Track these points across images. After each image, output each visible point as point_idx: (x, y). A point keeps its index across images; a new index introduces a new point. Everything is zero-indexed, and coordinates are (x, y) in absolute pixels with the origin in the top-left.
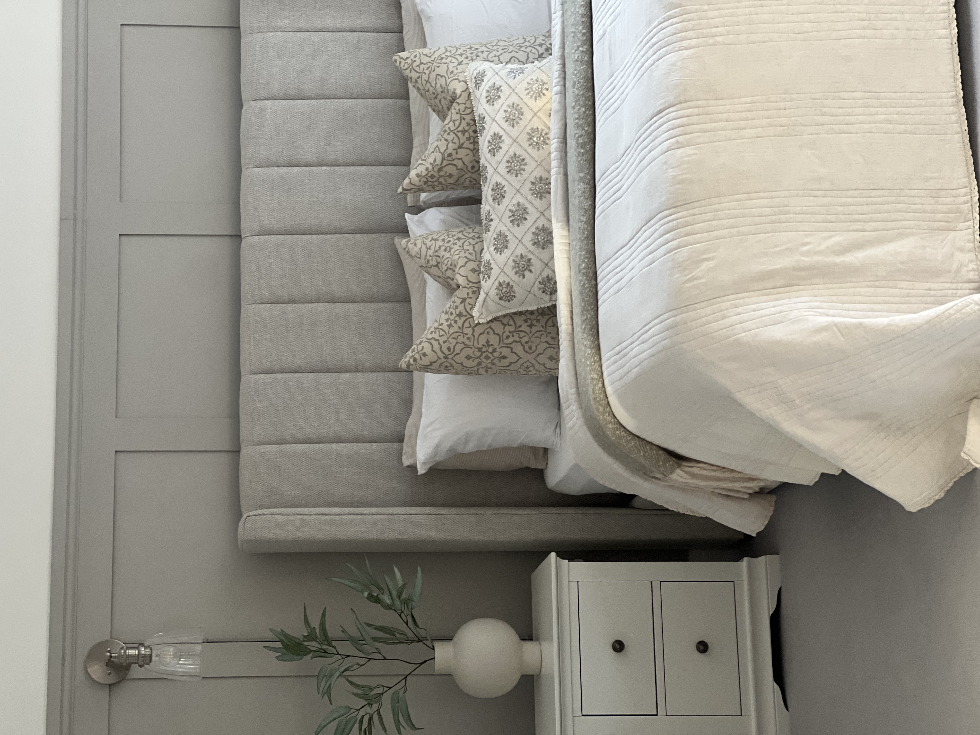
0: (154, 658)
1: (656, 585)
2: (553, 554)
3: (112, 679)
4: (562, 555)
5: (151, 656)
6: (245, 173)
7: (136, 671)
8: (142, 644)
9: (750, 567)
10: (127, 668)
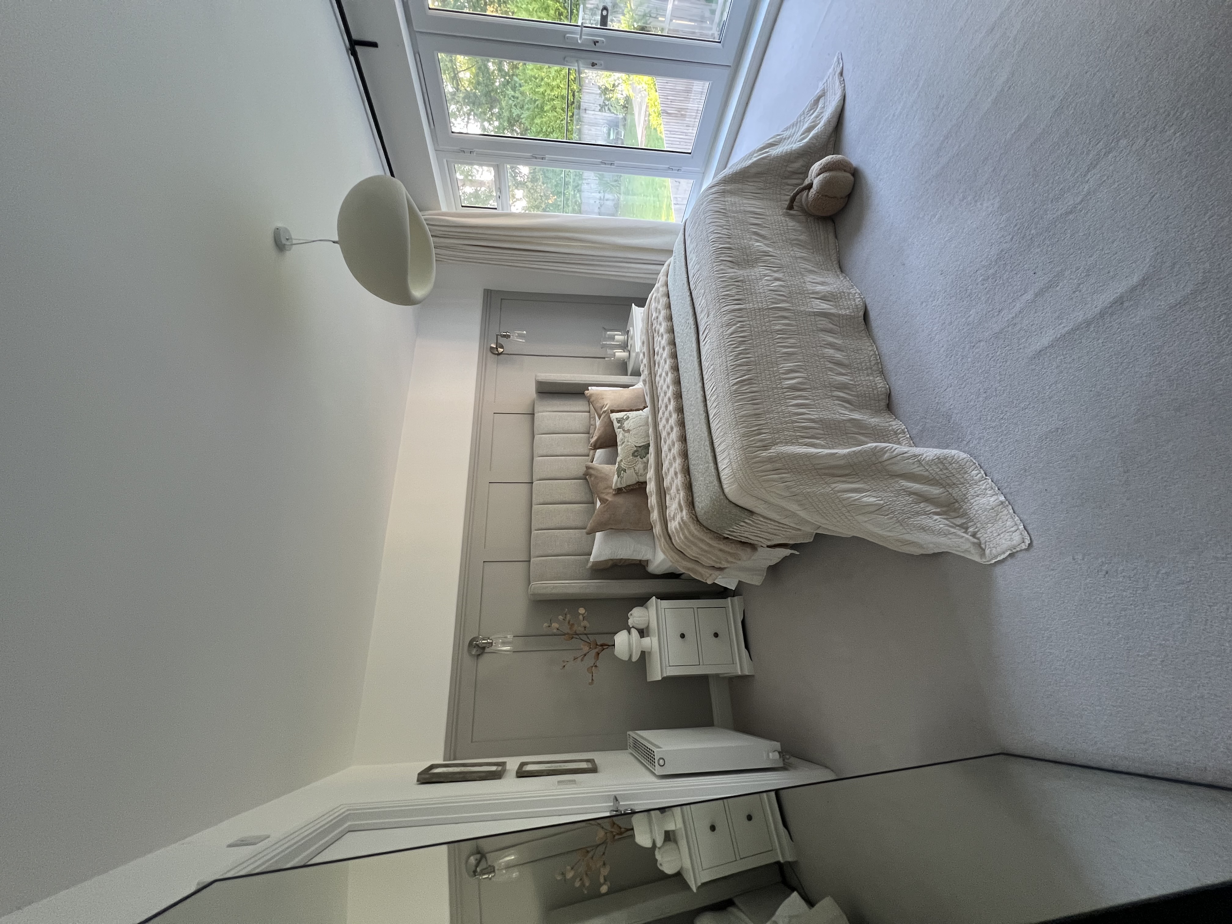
0: (494, 644)
1: (695, 609)
2: (654, 597)
3: (478, 653)
4: (657, 598)
5: (492, 643)
6: (534, 459)
7: (487, 650)
8: (489, 638)
9: (731, 601)
10: (484, 648)
